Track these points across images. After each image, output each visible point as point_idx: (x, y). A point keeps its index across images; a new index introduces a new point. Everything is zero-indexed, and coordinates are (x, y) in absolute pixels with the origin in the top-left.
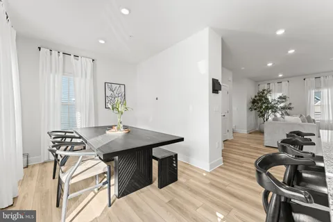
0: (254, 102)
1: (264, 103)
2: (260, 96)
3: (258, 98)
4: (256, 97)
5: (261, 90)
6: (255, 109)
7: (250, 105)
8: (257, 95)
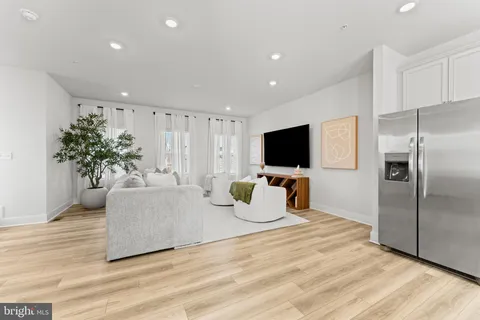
0: (68, 139)
1: (93, 144)
2: (82, 129)
3: (78, 132)
4: (73, 127)
5: (85, 115)
6: (71, 158)
7: (59, 147)
8: (75, 123)
